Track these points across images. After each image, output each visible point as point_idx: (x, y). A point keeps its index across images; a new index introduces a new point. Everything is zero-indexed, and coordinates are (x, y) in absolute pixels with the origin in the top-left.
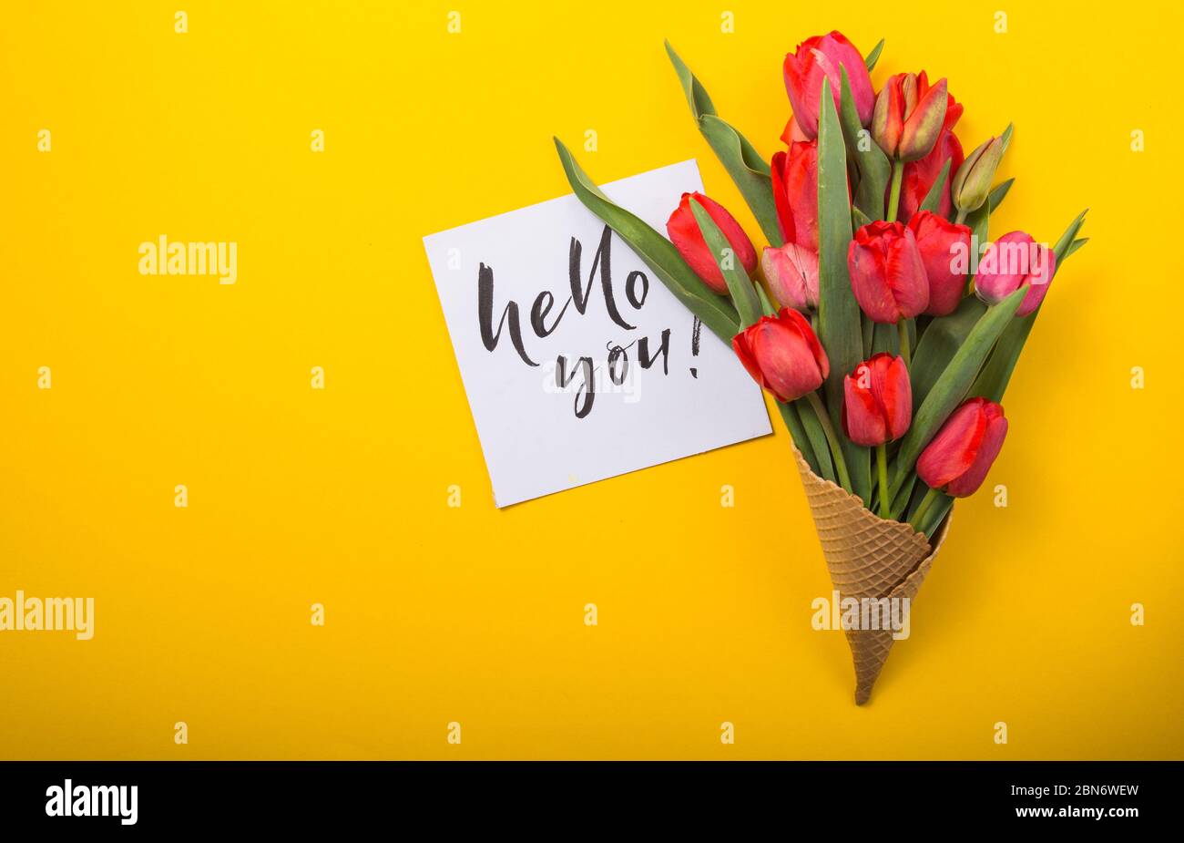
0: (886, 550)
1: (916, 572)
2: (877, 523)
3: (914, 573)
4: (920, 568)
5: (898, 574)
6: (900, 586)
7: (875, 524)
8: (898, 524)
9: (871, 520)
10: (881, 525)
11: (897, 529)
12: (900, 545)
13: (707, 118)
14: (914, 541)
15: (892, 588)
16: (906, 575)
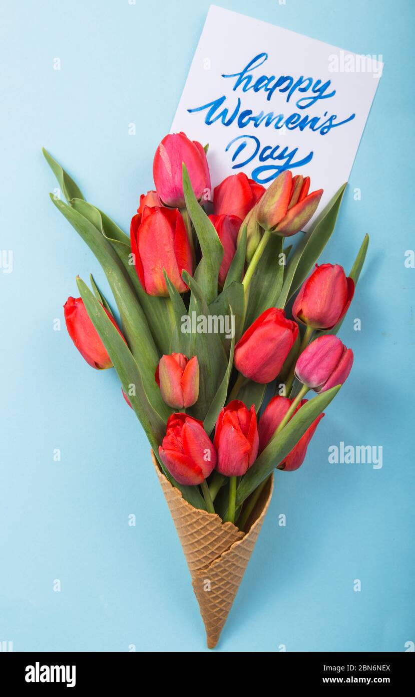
0: (203, 532)
1: (229, 551)
2: (192, 511)
3: (227, 552)
4: (231, 549)
5: (217, 552)
6: (217, 560)
7: (190, 512)
8: (207, 513)
9: (187, 508)
10: (194, 513)
11: (206, 517)
12: (212, 529)
13: (78, 201)
14: (222, 528)
15: (213, 561)
16: (221, 554)
